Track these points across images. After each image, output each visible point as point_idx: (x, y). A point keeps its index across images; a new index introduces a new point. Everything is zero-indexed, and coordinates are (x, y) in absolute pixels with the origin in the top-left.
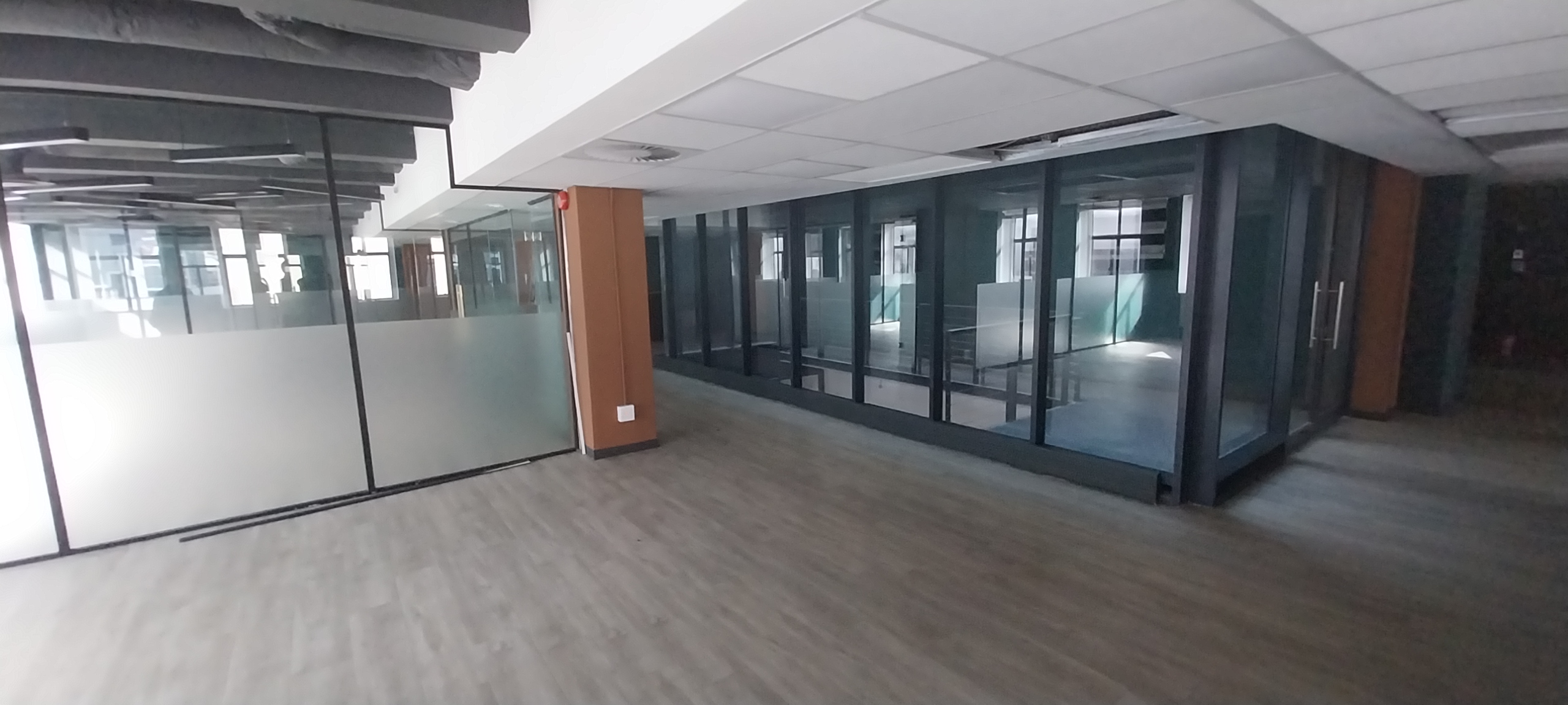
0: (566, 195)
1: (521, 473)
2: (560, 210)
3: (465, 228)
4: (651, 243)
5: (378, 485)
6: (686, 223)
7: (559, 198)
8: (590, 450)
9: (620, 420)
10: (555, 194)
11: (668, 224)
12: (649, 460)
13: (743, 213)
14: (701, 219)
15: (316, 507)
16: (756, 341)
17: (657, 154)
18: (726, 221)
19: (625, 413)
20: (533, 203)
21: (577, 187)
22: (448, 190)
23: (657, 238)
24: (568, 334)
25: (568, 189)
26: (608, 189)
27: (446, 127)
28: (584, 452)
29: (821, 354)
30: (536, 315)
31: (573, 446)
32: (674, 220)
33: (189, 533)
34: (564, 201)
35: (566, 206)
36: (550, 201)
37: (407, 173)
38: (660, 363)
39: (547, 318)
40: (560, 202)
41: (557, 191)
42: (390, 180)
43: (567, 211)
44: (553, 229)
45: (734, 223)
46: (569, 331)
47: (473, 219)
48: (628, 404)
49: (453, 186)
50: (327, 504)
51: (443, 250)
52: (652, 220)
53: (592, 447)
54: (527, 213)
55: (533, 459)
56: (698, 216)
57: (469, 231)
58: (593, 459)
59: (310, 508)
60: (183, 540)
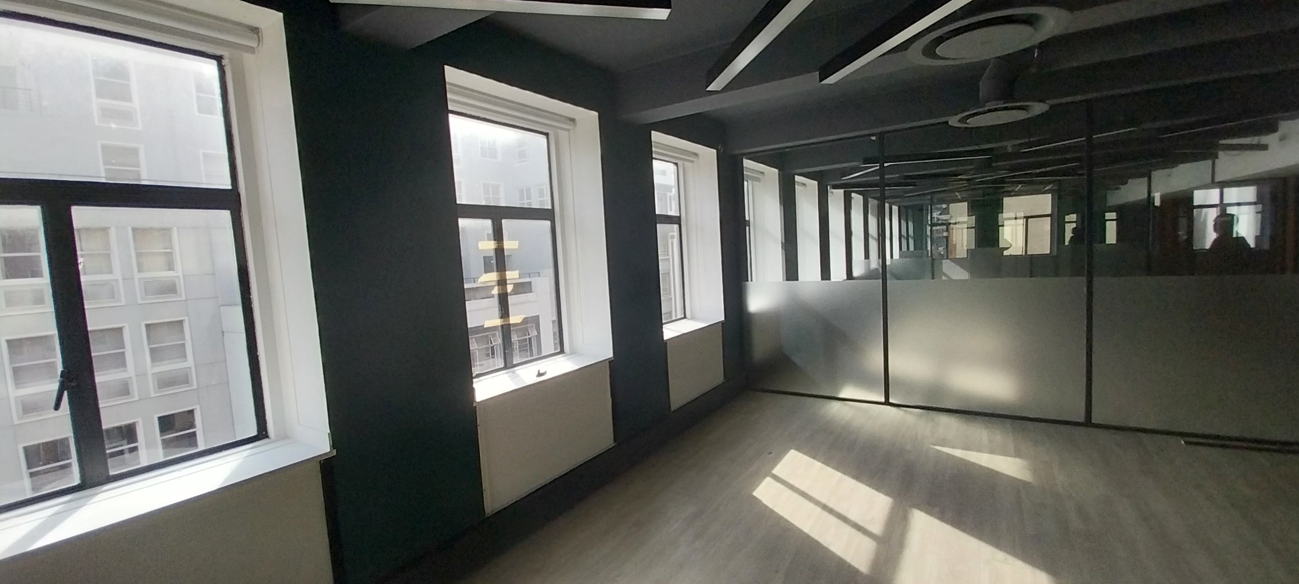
60: (1187, 443)
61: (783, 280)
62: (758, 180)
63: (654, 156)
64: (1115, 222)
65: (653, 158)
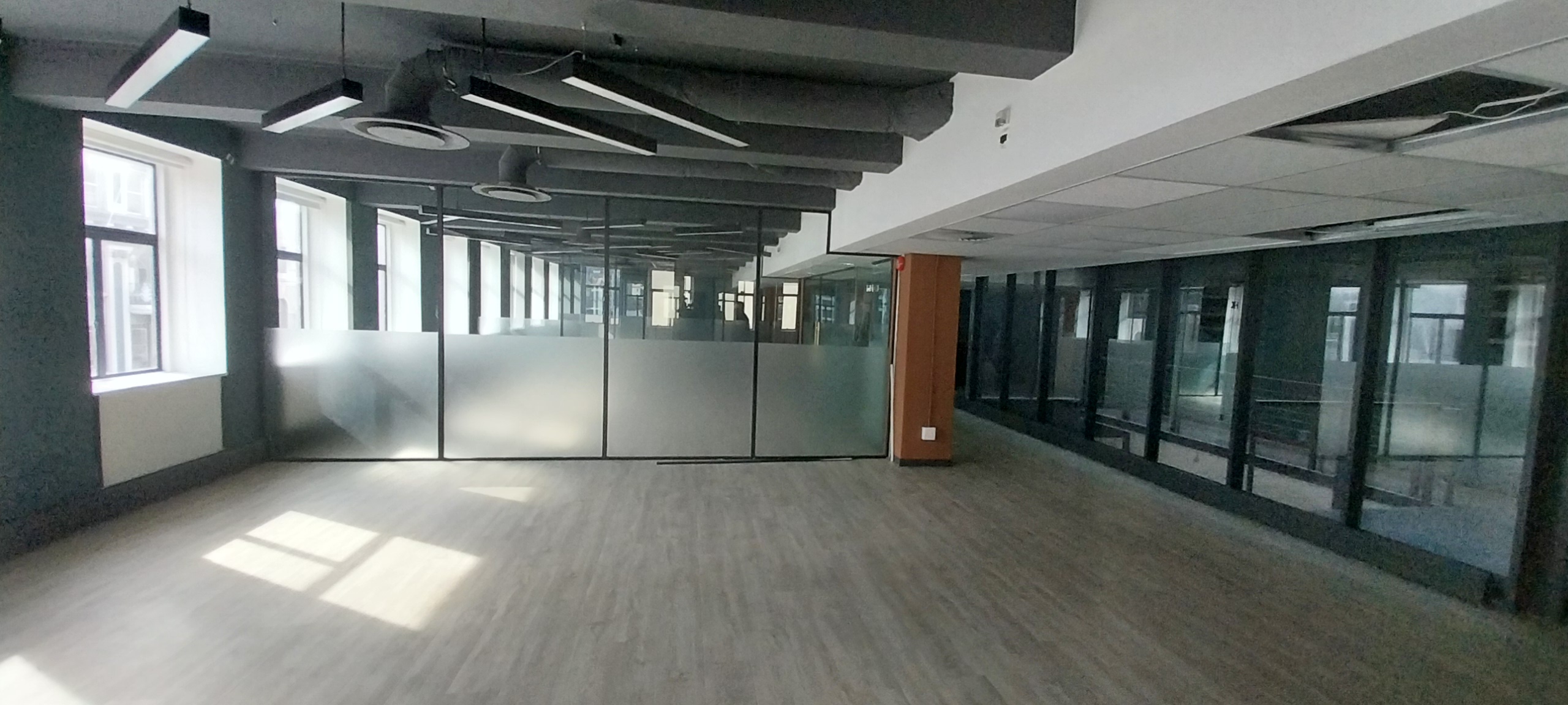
0: (903, 259)
1: (845, 464)
2: (897, 271)
3: (819, 277)
4: (965, 294)
5: (757, 454)
6: (997, 279)
7: (898, 262)
8: (897, 458)
9: (923, 438)
10: (895, 259)
11: (981, 281)
12: (943, 473)
13: (1051, 275)
14: (1012, 278)
15: (722, 460)
16: (1053, 396)
17: (976, 236)
18: (1037, 281)
19: (928, 433)
20: (875, 263)
21: (914, 255)
22: (824, 255)
23: (969, 292)
24: (891, 365)
25: (906, 255)
26: (936, 256)
27: (830, 214)
28: (892, 459)
29: (1126, 417)
30: (866, 348)
31: (884, 453)
32: (987, 277)
33: (662, 460)
34: (901, 264)
35: (902, 268)
36: (889, 263)
37: (790, 240)
38: (960, 404)
39: (875, 352)
40: (898, 264)
41: (896, 256)
42: (776, 243)
43: (903, 272)
44: (889, 281)
45: (1043, 281)
46: (892, 363)
47: (825, 272)
48: (931, 426)
49: (828, 252)
50: (728, 460)
51: (797, 293)
52: (968, 277)
53: (899, 456)
54: (870, 269)
55: (854, 458)
56: (1009, 276)
57: (821, 279)
58: (898, 465)
59: (719, 460)
60: (658, 463)
61: (350, 328)
62: (316, 206)
63: (84, 144)
64: (751, 297)
65: (83, 147)
